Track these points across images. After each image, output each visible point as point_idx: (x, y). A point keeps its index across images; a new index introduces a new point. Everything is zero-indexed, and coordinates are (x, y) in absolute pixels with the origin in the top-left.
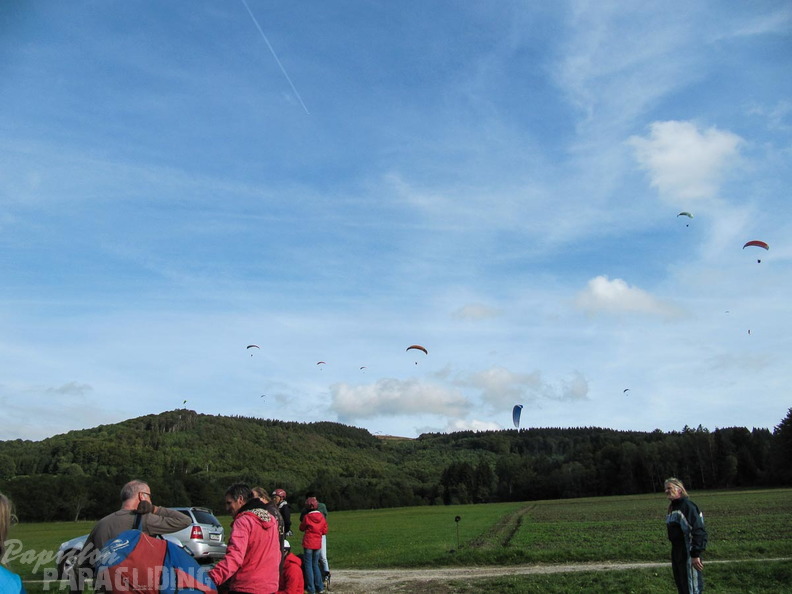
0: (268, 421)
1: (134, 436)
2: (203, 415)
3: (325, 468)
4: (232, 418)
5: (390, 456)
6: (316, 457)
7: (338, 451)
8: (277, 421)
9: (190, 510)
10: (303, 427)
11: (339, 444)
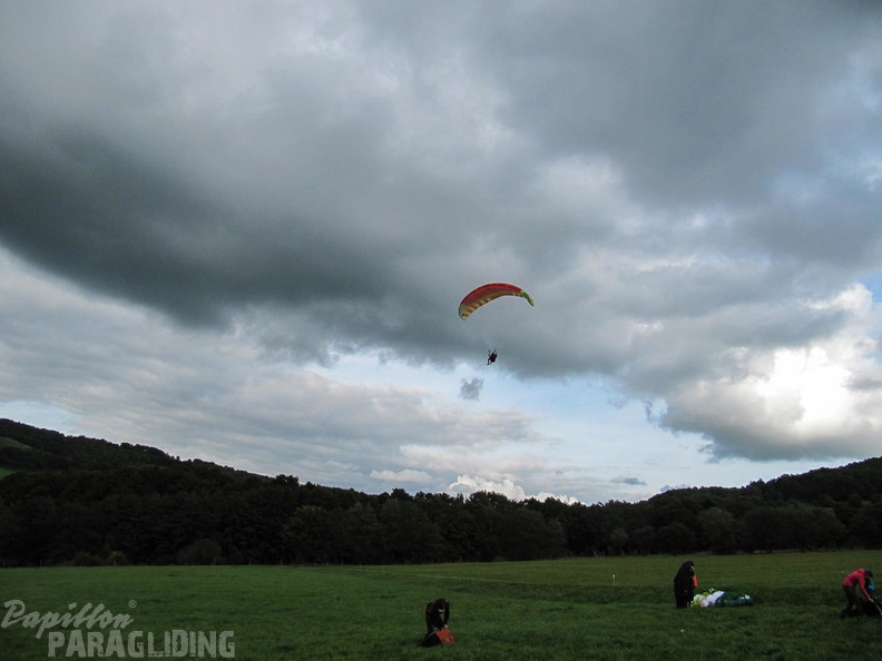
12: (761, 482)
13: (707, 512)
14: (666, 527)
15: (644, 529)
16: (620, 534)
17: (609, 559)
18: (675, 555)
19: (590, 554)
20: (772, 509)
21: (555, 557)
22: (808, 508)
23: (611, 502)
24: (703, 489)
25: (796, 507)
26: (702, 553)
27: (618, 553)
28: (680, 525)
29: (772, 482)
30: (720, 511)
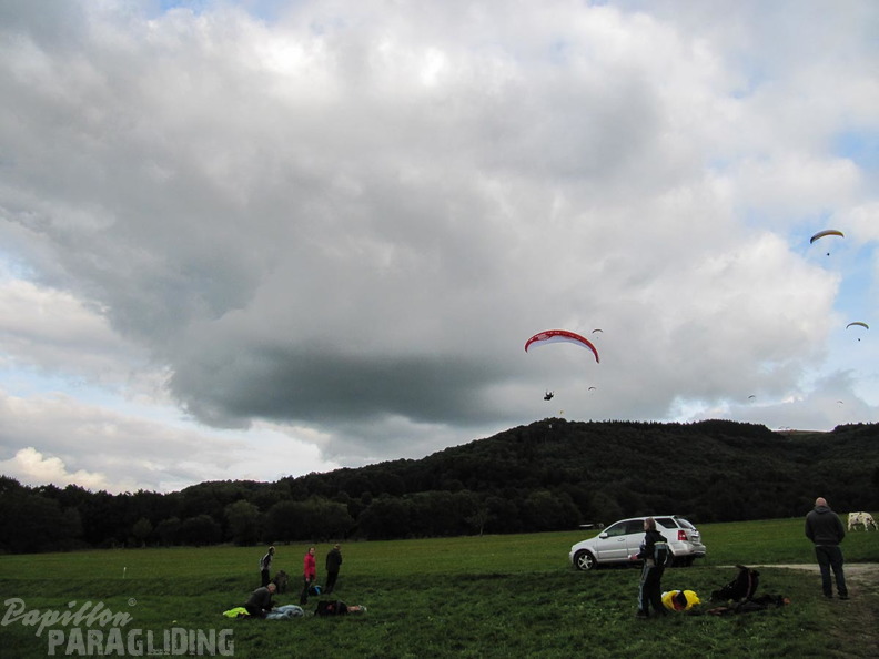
0: (645, 423)
1: (507, 450)
2: (573, 422)
3: (719, 472)
4: (605, 423)
5: (799, 455)
6: (706, 461)
7: (732, 453)
8: (655, 424)
9: (672, 517)
10: (686, 427)
11: (731, 444)
12: (291, 478)
13: (236, 505)
14: (193, 519)
15: (170, 521)
16: (144, 524)
17: (127, 551)
18: (197, 546)
19: (108, 547)
20: (295, 503)
21: (67, 549)
22: (325, 503)
23: (140, 492)
24: (237, 482)
25: (316, 501)
26: (225, 544)
27: (138, 546)
28: (208, 517)
29: (301, 479)
30: (247, 504)
